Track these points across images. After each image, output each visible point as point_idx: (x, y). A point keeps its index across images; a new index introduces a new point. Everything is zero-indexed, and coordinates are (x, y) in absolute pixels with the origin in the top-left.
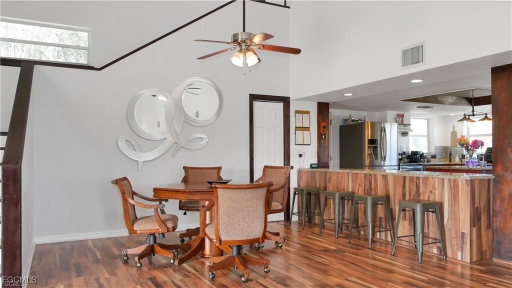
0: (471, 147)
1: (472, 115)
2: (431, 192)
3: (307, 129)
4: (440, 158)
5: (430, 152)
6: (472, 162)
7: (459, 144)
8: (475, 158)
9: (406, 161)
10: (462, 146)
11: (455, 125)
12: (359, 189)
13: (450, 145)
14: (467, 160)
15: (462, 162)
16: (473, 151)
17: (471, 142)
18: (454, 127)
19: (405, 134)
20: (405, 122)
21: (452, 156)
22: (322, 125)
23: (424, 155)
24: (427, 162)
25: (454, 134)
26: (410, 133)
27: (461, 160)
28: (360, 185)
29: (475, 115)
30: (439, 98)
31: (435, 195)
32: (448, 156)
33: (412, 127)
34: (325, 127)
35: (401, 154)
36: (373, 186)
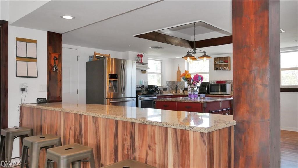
0: (193, 81)
1: (194, 53)
2: (150, 147)
3: (34, 60)
4: (170, 90)
5: (162, 85)
6: (194, 94)
7: (183, 78)
8: (196, 91)
9: (145, 92)
10: (186, 79)
11: (179, 66)
12: (70, 133)
13: (176, 81)
14: (190, 93)
15: (184, 93)
16: (195, 85)
17: (192, 76)
18: (179, 67)
19: (144, 71)
20: (143, 62)
21: (178, 89)
22: (53, 56)
23: (158, 87)
24: (160, 93)
25: (179, 72)
26: (148, 71)
27: (184, 92)
28: (71, 128)
29: (196, 53)
30: (168, 39)
31: (155, 152)
32: (175, 89)
33: (149, 66)
34: (55, 59)
35: (141, 87)
36: (83, 131)
